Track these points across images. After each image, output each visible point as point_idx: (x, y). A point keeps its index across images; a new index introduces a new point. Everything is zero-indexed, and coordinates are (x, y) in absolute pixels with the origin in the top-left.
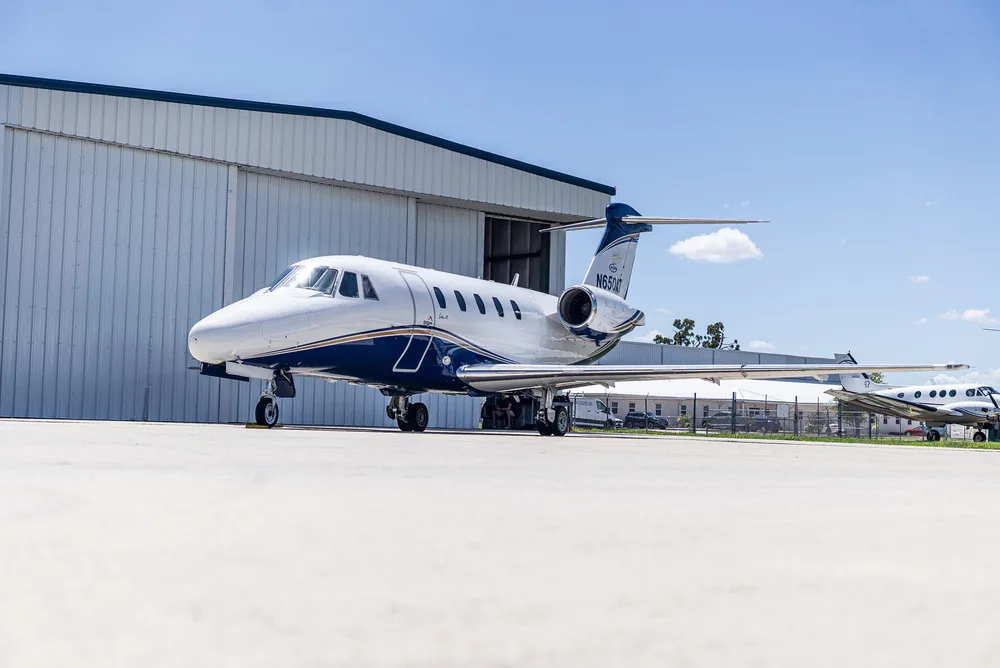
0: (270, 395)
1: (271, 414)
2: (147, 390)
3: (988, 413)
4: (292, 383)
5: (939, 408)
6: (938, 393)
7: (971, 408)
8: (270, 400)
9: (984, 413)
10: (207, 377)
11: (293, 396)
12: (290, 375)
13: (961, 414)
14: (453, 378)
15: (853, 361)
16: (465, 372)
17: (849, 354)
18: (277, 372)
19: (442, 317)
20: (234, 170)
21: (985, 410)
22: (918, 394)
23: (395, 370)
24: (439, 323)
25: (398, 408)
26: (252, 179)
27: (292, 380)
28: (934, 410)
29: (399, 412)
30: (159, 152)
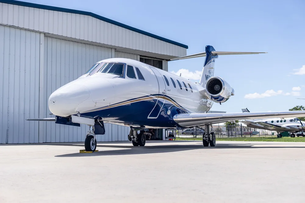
0: (92, 134)
1: (93, 144)
2: (8, 130)
3: (299, 127)
4: (103, 127)
5: (281, 126)
6: (280, 121)
7: (293, 126)
8: (92, 137)
9: (298, 127)
10: (58, 125)
11: (104, 133)
12: (102, 122)
13: (290, 128)
14: (171, 121)
15: (248, 111)
16: (177, 118)
17: (247, 109)
18: (96, 121)
19: (168, 90)
20: (42, 35)
21: (298, 126)
22: (272, 122)
23: (148, 118)
24: (168, 94)
25: (133, 136)
26: (50, 39)
27: (103, 125)
28: (281, 127)
29: (134, 138)
30: (10, 26)
